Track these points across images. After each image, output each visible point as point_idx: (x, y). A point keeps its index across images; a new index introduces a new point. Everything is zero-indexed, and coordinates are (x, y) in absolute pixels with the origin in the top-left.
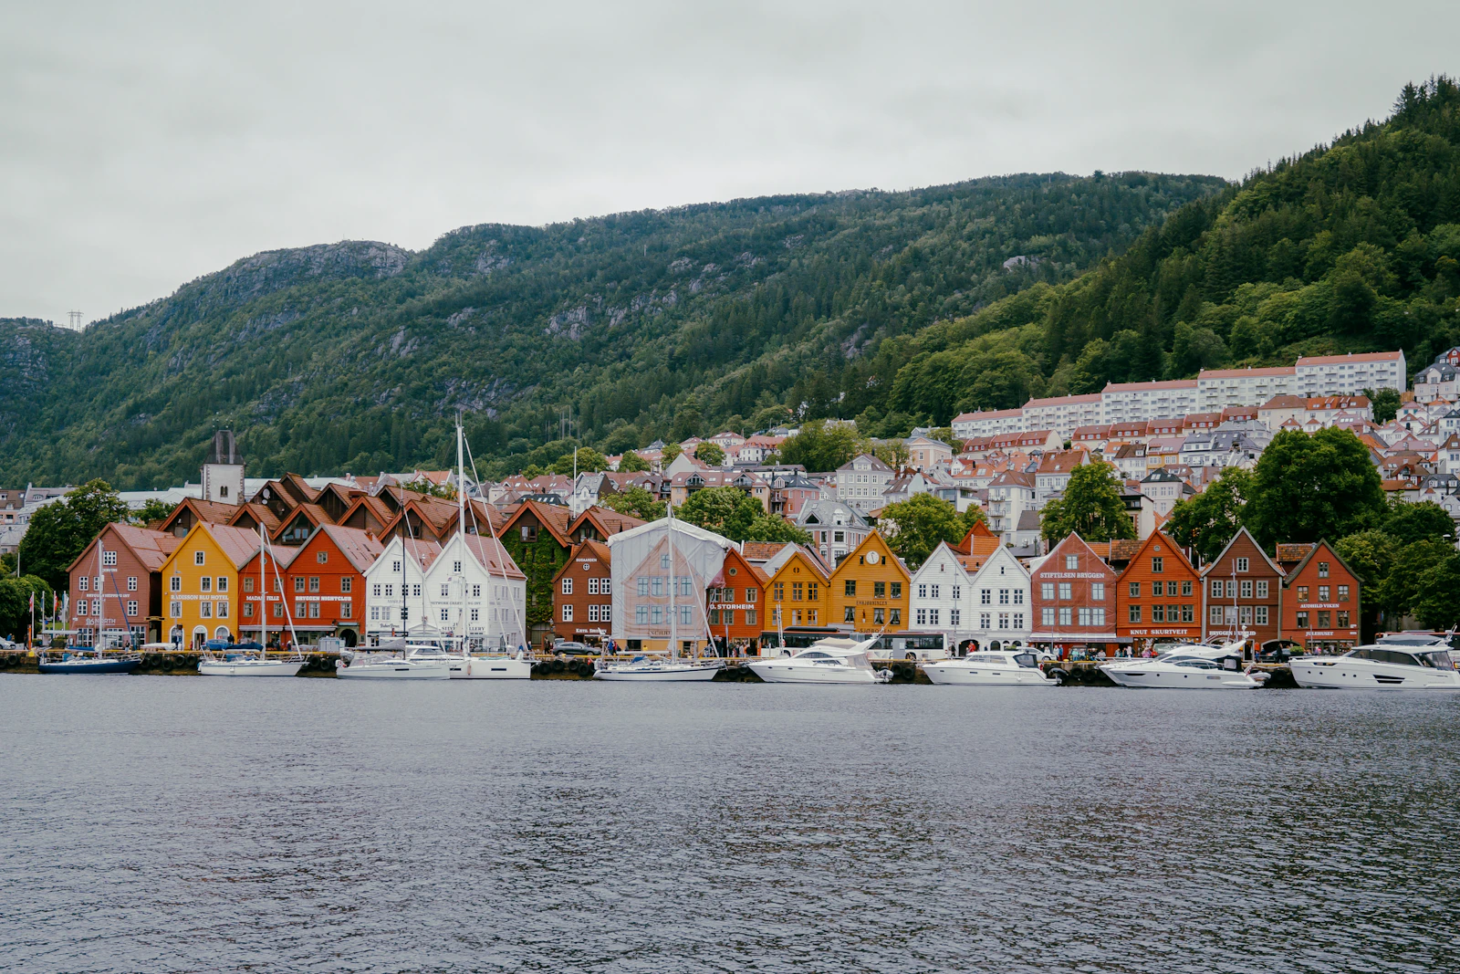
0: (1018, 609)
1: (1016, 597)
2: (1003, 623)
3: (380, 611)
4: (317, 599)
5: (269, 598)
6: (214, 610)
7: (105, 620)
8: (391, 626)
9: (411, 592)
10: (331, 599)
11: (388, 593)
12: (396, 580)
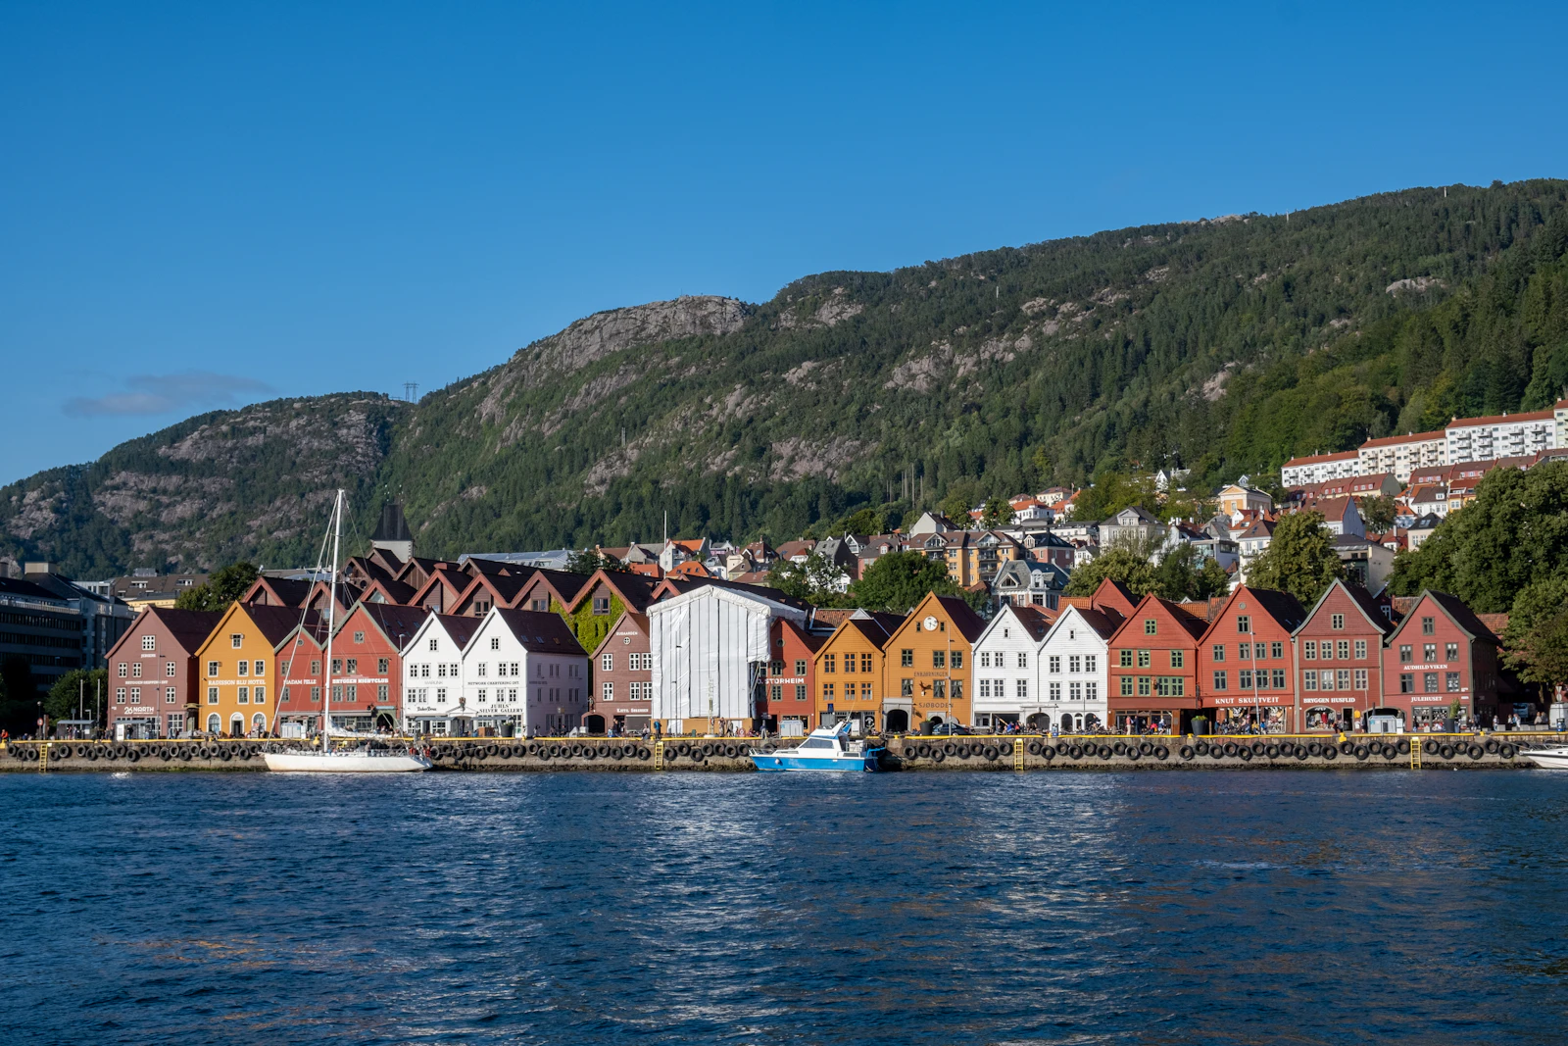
0: (1091, 677)
1: (1088, 664)
2: (1075, 694)
3: (417, 694)
4: (355, 681)
5: (307, 682)
6: (251, 695)
7: (144, 709)
8: (429, 709)
9: (448, 672)
10: (368, 681)
11: (426, 673)
12: (434, 660)
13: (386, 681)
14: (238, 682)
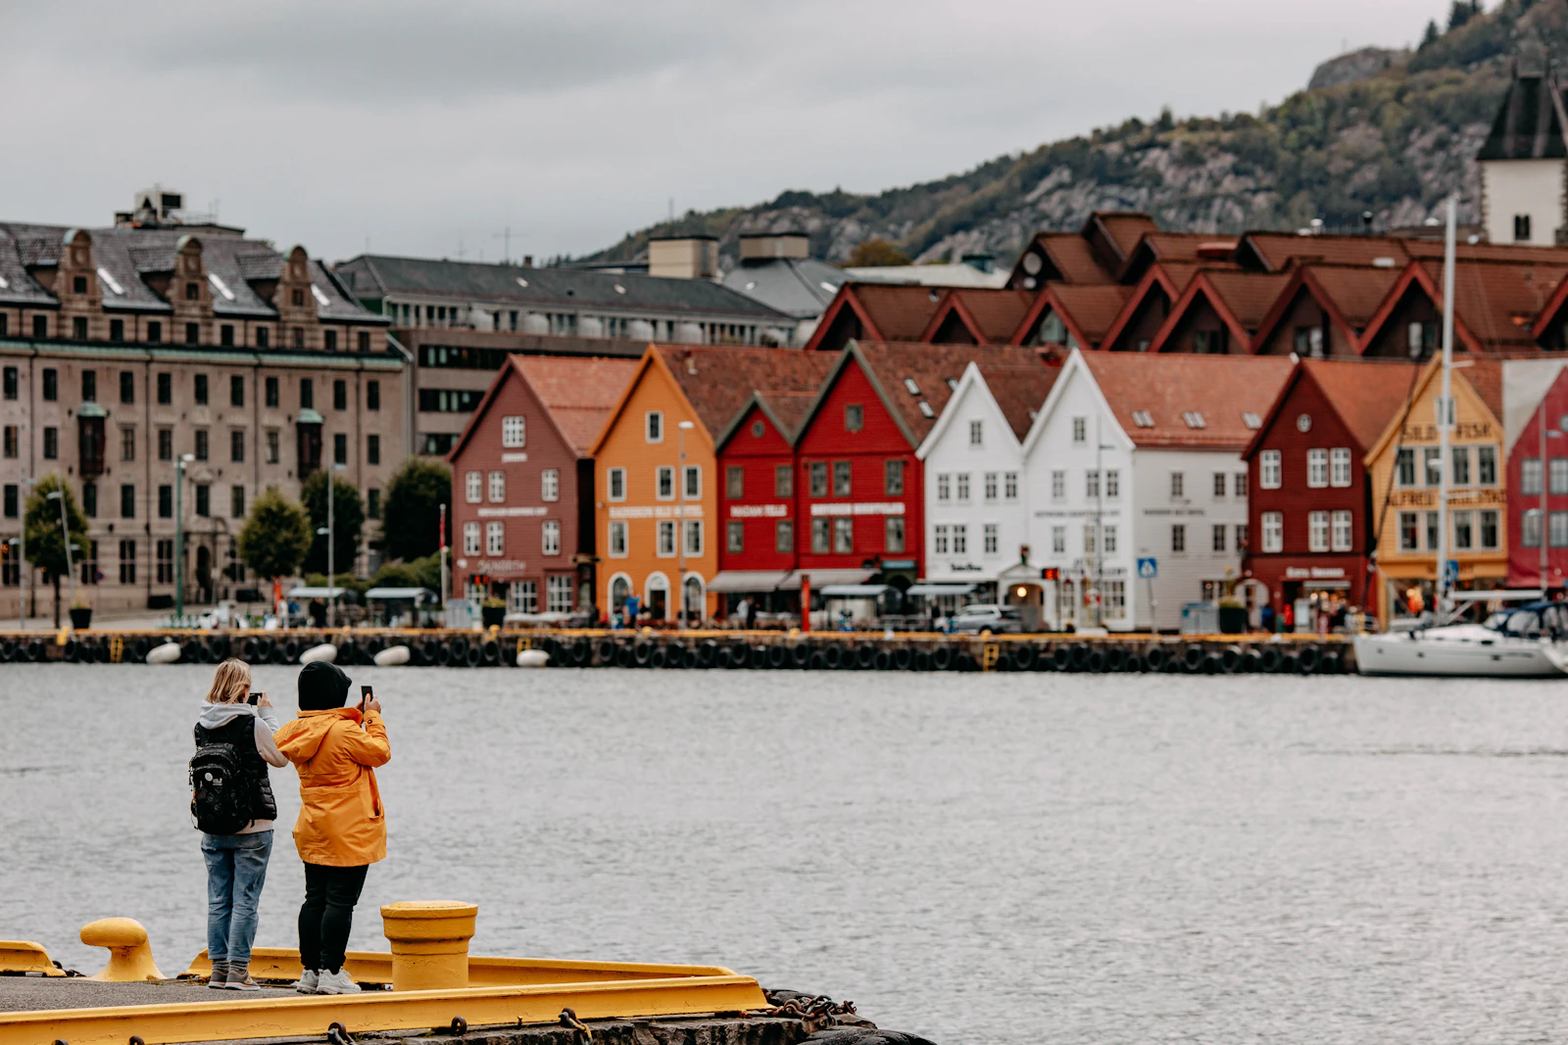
3: (951, 537)
4: (848, 510)
5: (770, 511)
6: (680, 537)
7: (508, 565)
9: (1001, 490)
10: (869, 509)
11: (964, 493)
12: (977, 465)
13: (901, 508)
14: (659, 511)
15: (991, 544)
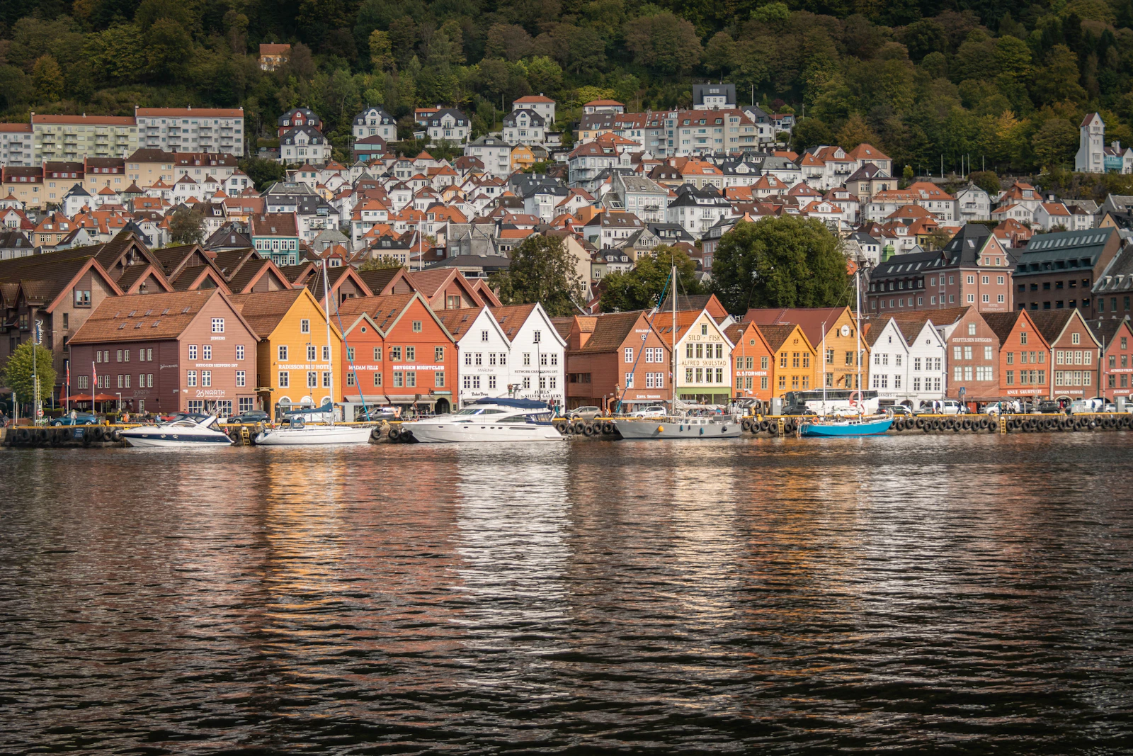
2: (928, 386)
3: (471, 380)
4: (414, 368)
5: (370, 368)
6: (320, 379)
7: (215, 392)
8: (482, 394)
9: (498, 361)
10: (426, 368)
11: (479, 362)
12: (485, 350)
13: (442, 368)
14: (307, 367)
15: (492, 384)
